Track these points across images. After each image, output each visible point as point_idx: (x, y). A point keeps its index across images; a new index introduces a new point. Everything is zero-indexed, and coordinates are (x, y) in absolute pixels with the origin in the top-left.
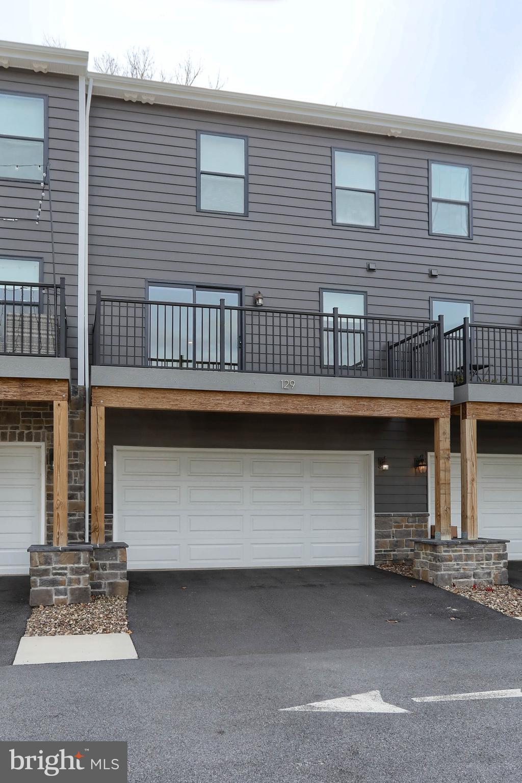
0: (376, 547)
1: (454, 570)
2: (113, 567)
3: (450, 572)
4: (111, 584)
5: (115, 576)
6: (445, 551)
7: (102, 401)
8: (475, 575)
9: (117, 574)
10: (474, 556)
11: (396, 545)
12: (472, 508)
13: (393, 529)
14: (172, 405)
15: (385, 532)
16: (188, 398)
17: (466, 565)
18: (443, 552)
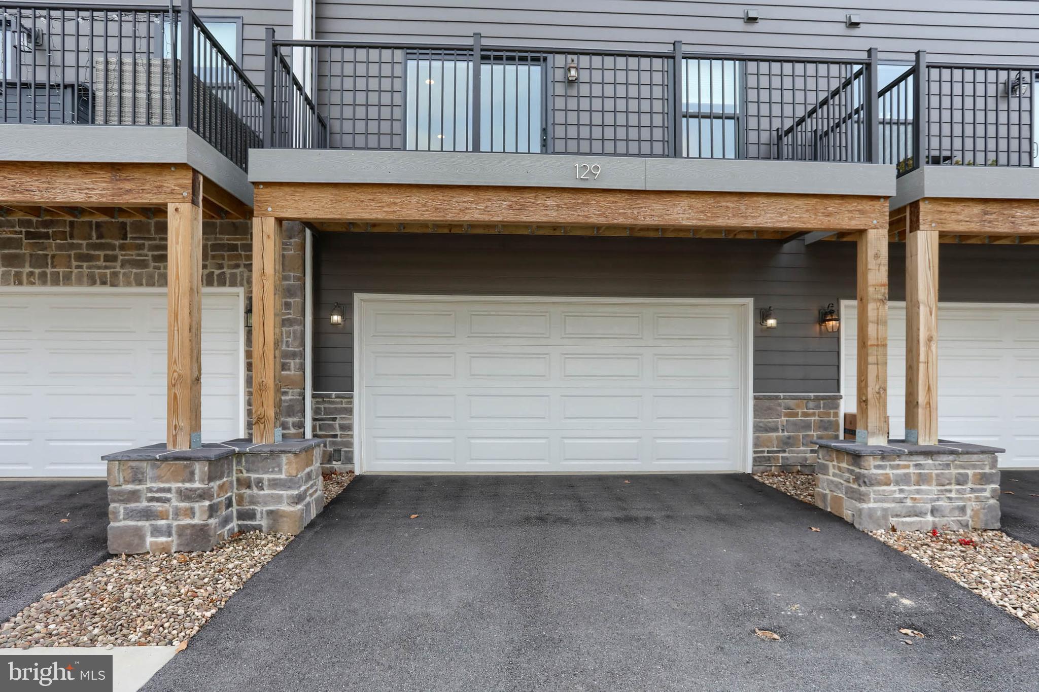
0: (756, 445)
1: (894, 500)
2: (274, 484)
3: (886, 505)
4: (270, 513)
5: (278, 499)
6: (877, 467)
7: (270, 209)
8: (933, 511)
9: (281, 496)
10: (934, 476)
11: (787, 443)
12: (927, 388)
13: (783, 418)
14: (387, 212)
15: (769, 422)
16: (414, 200)
17: (918, 492)
18: (872, 468)
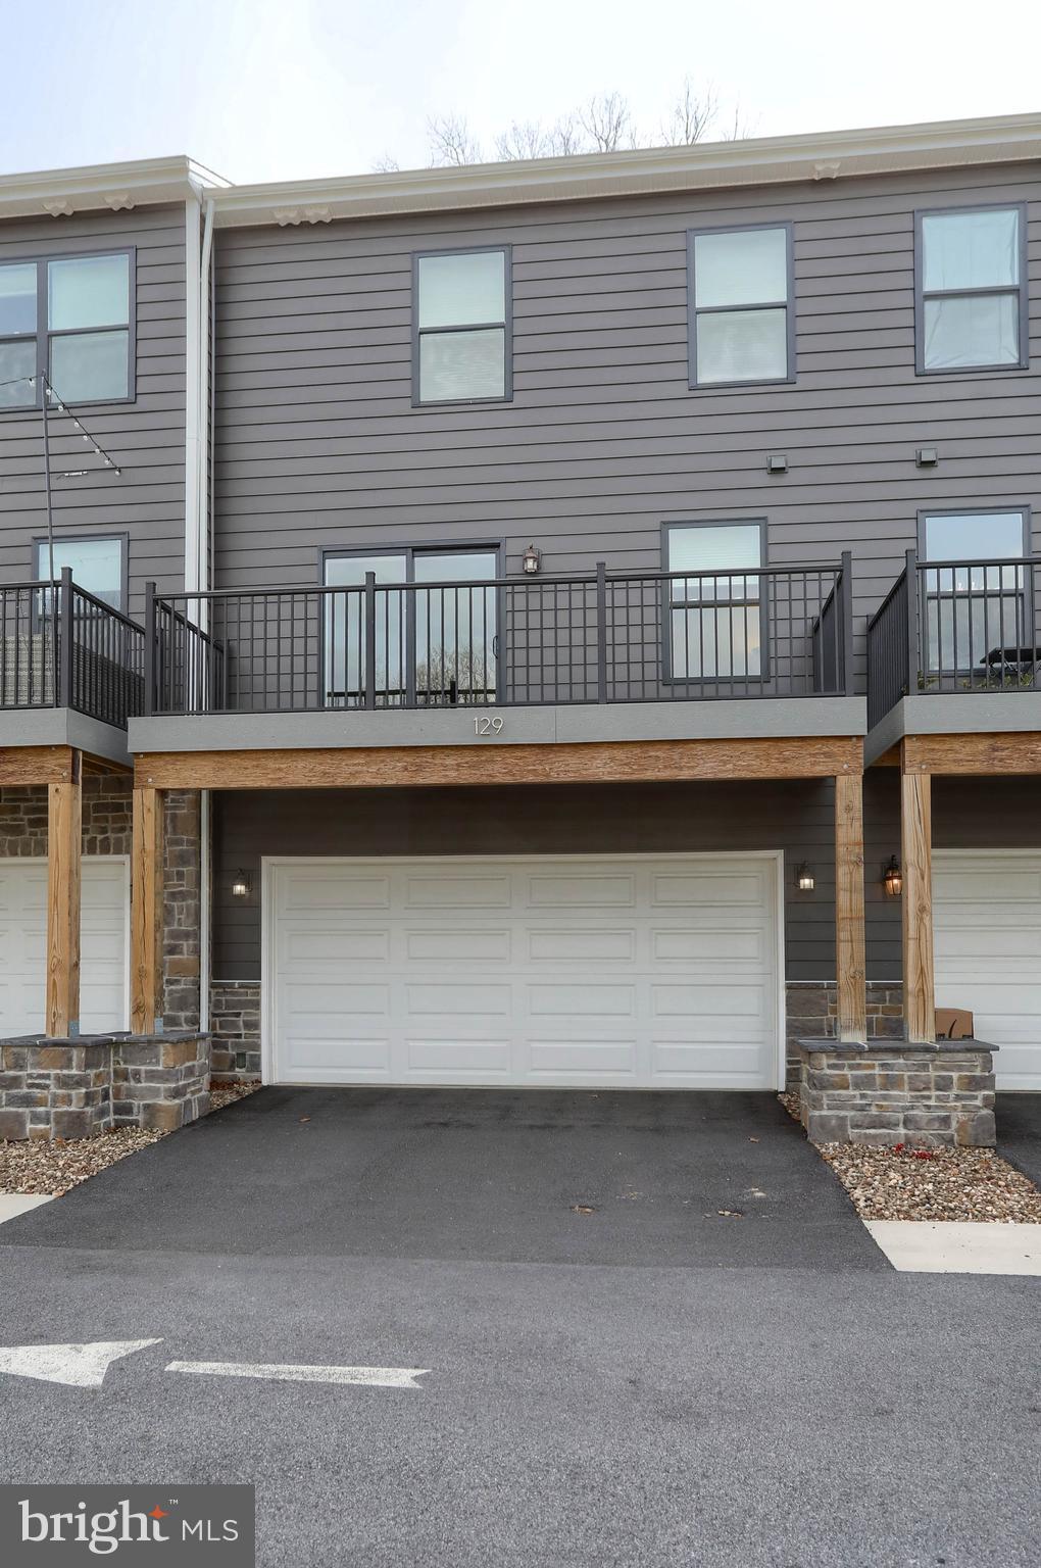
0: (790, 1052)
1: (854, 1107)
2: (152, 1076)
3: (843, 1113)
4: (147, 1107)
5: (155, 1092)
6: (830, 1067)
7: (150, 780)
8: (907, 1122)
9: (159, 1088)
10: (906, 1078)
12: (919, 971)
13: (829, 1016)
14: (271, 779)
15: (810, 1020)
16: (301, 765)
17: (885, 1097)
18: (825, 1068)
